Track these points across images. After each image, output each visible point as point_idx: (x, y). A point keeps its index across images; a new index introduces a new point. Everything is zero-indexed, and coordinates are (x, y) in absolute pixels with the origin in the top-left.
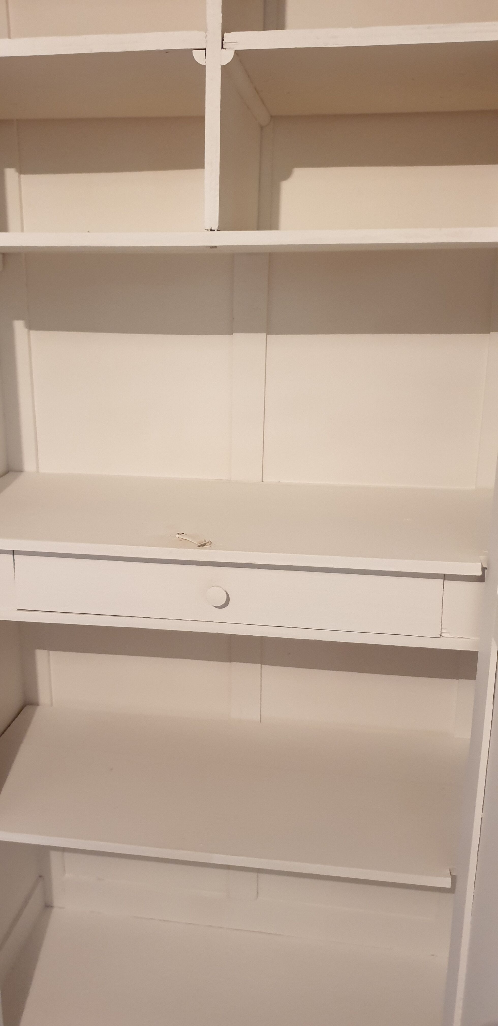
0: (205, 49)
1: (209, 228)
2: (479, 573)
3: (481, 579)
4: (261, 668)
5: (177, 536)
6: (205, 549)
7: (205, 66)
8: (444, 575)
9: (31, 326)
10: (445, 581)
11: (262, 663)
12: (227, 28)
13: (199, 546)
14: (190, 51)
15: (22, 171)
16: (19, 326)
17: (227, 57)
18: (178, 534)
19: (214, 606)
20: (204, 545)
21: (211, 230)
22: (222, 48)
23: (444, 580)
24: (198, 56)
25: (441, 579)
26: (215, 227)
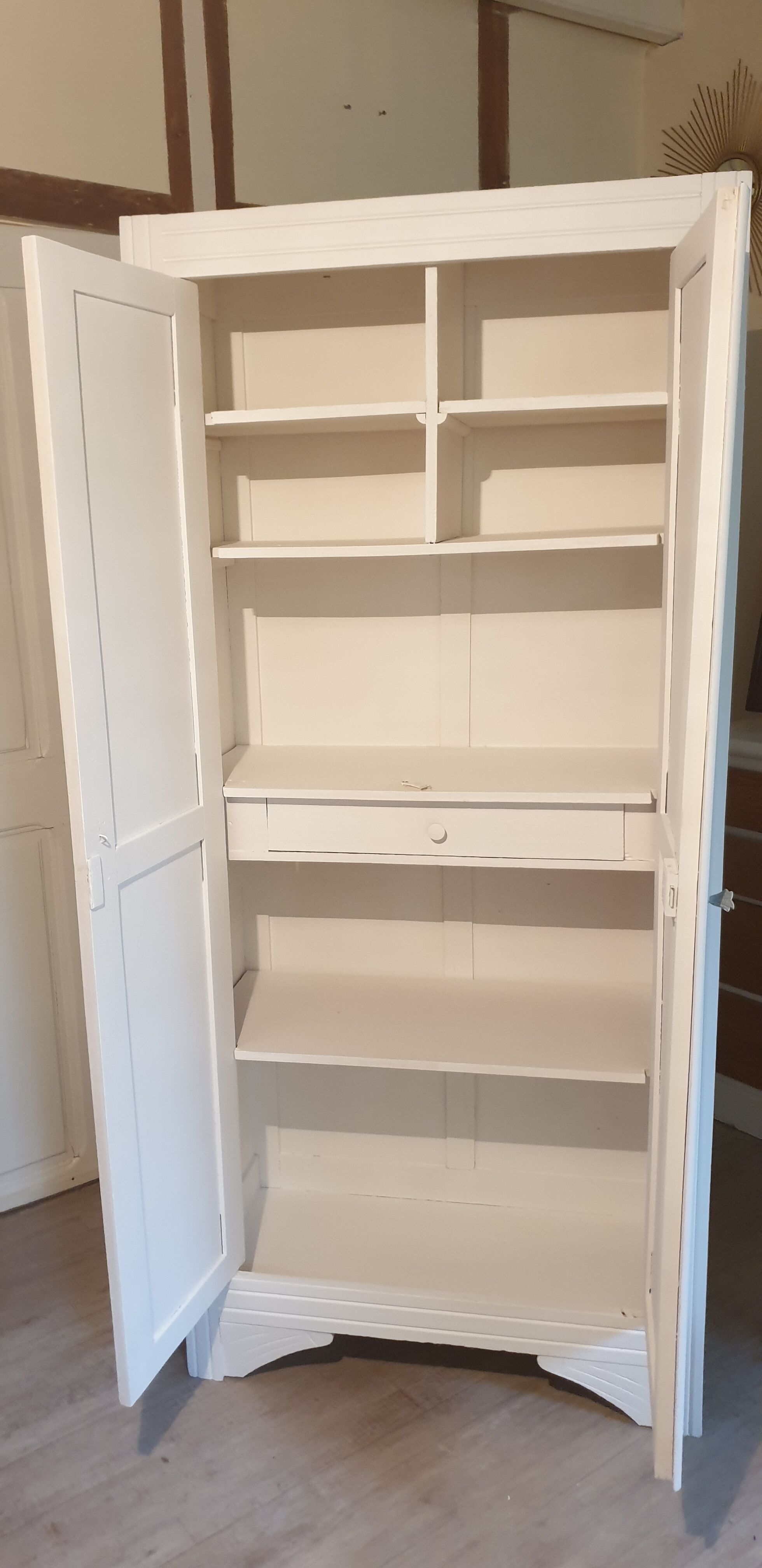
0: (425, 413)
1: (429, 542)
2: (650, 802)
3: (652, 807)
4: (473, 926)
5: (403, 784)
6: (428, 791)
7: (425, 425)
8: (624, 804)
9: (258, 614)
10: (626, 813)
11: (474, 921)
12: (441, 398)
13: (422, 789)
14: (415, 414)
15: (252, 477)
16: (248, 613)
17: (442, 418)
18: (403, 782)
19: (432, 840)
20: (426, 788)
21: (431, 543)
22: (438, 412)
23: (624, 812)
24: (420, 419)
25: (621, 810)
26: (434, 541)
